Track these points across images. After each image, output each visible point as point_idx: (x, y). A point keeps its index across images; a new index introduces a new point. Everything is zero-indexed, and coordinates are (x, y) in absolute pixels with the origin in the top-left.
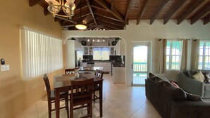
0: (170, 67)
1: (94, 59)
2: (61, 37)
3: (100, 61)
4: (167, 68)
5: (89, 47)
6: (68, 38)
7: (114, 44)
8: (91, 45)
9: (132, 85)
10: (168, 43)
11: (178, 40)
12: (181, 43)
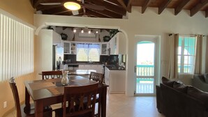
0: (182, 70)
1: (78, 60)
2: (33, 23)
3: (87, 63)
4: (179, 71)
5: (70, 42)
6: (44, 26)
7: (107, 39)
8: (74, 39)
9: (136, 95)
10: (180, 39)
11: (192, 35)
12: (195, 39)
